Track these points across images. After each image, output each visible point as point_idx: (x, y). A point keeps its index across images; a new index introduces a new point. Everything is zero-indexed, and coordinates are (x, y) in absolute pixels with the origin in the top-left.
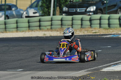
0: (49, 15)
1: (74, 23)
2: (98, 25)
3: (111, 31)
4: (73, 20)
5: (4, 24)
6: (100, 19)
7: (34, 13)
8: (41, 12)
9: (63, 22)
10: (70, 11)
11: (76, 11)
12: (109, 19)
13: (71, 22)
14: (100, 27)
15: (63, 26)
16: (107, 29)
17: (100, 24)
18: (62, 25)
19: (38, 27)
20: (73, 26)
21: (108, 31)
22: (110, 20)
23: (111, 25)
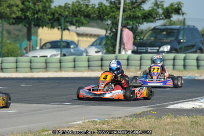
0: (114, 52)
1: (142, 64)
2: (172, 67)
3: (186, 73)
4: (141, 59)
5: (59, 62)
6: (174, 59)
7: (96, 52)
8: (105, 51)
9: (129, 61)
10: (139, 50)
11: (147, 51)
12: (185, 59)
13: (139, 62)
14: (174, 69)
15: (129, 67)
16: (182, 71)
17: (174, 65)
18: (128, 65)
19: (100, 68)
20: (142, 67)
21: (183, 73)
22: (186, 61)
23: (187, 67)
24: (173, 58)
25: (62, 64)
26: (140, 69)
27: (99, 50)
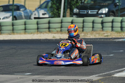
0: (59, 16)
1: (85, 26)
3: (124, 34)
4: (83, 22)
5: (12, 25)
6: (112, 22)
7: (43, 14)
8: (51, 14)
10: (81, 13)
11: (88, 13)
12: (122, 22)
13: (82, 24)
14: (112, 30)
16: (119, 32)
17: (112, 27)
19: (48, 29)
20: (84, 28)
21: (121, 34)
22: (123, 23)
23: (123, 29)
24: (111, 20)
25: (14, 27)
26: (83, 31)
27: (46, 12)
